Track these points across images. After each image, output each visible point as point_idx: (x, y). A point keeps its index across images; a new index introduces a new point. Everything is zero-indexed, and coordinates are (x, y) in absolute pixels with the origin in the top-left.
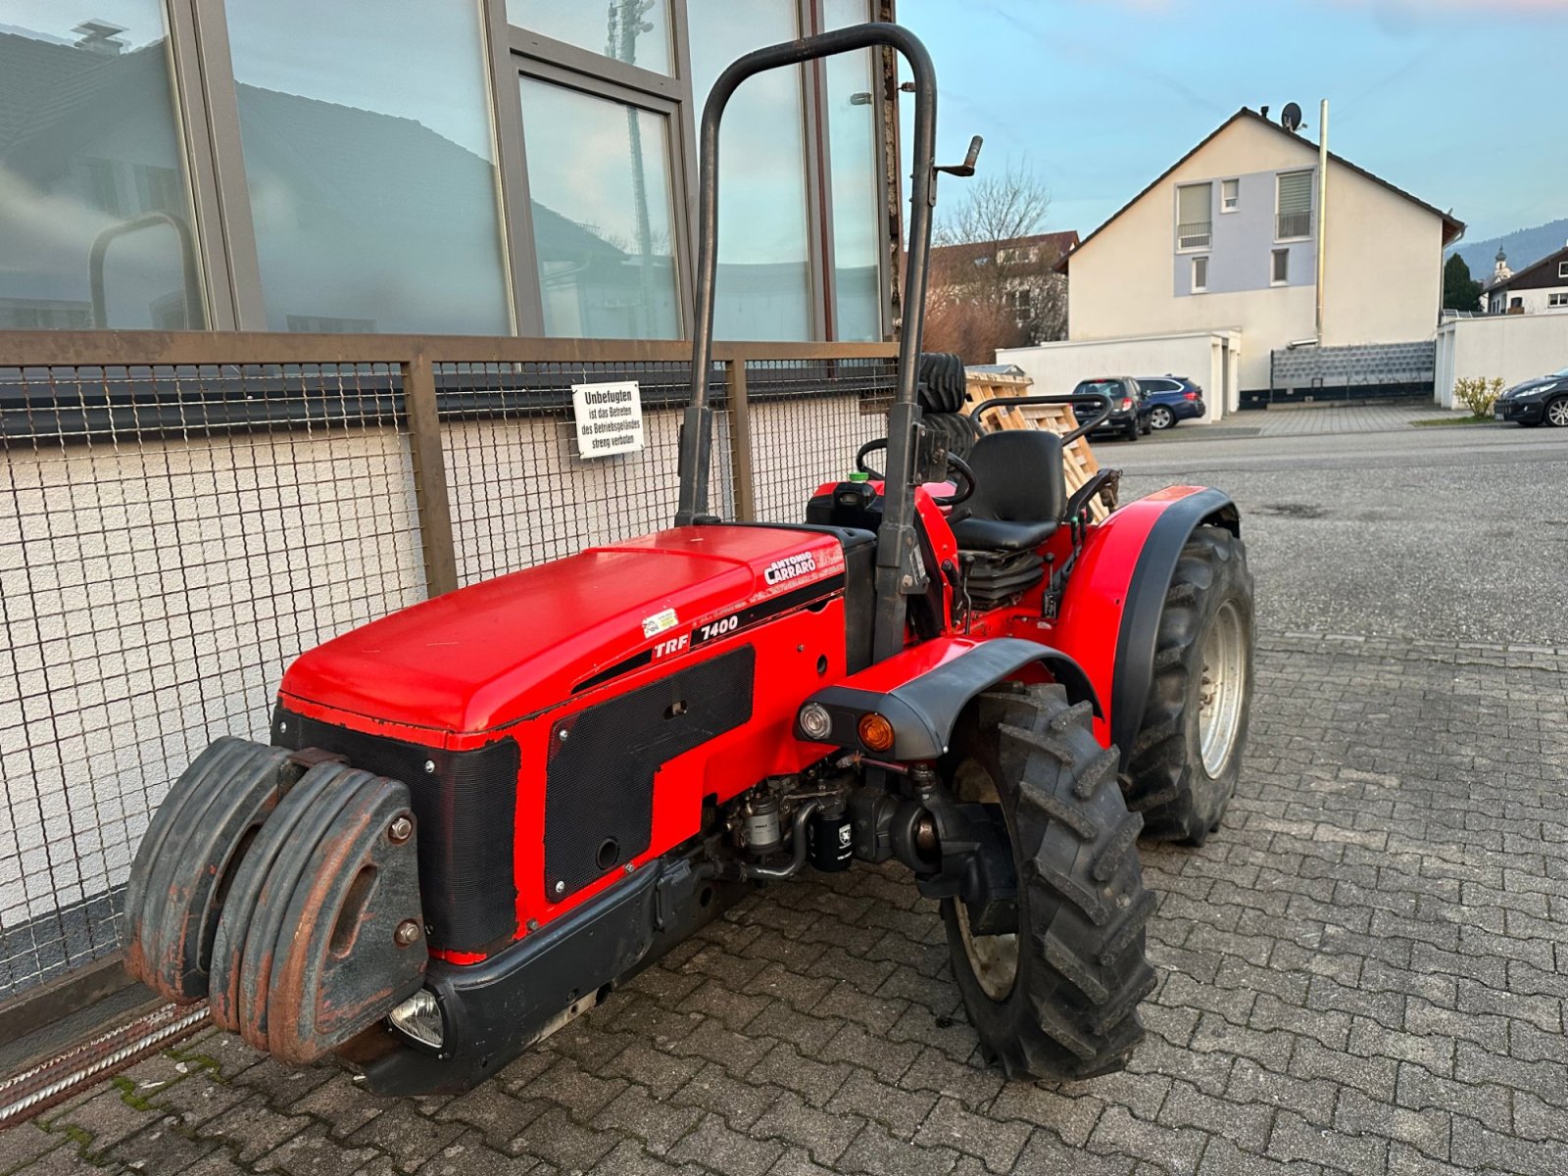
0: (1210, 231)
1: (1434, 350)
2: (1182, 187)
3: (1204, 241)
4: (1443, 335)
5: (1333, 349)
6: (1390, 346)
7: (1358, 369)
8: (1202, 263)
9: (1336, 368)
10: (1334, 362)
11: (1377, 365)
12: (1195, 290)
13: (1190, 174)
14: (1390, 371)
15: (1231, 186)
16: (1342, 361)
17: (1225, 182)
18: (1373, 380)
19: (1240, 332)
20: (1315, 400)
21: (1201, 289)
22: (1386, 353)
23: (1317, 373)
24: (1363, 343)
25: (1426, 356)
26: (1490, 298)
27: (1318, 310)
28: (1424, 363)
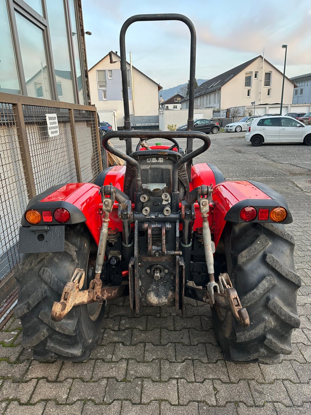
0: (106, 84)
1: (159, 118)
2: (98, 71)
3: (105, 86)
4: (160, 114)
5: (138, 117)
6: (150, 116)
7: (143, 122)
8: (105, 92)
9: (139, 121)
10: (138, 120)
11: (147, 121)
12: (104, 99)
13: (99, 67)
14: (150, 122)
15: (110, 72)
16: (140, 120)
17: (109, 71)
18: (147, 125)
19: (116, 111)
20: (135, 129)
21: (105, 99)
22: (149, 118)
23: (134, 123)
24: (144, 115)
25: (157, 119)
26: (162, 106)
27: (133, 106)
28: (157, 121)
